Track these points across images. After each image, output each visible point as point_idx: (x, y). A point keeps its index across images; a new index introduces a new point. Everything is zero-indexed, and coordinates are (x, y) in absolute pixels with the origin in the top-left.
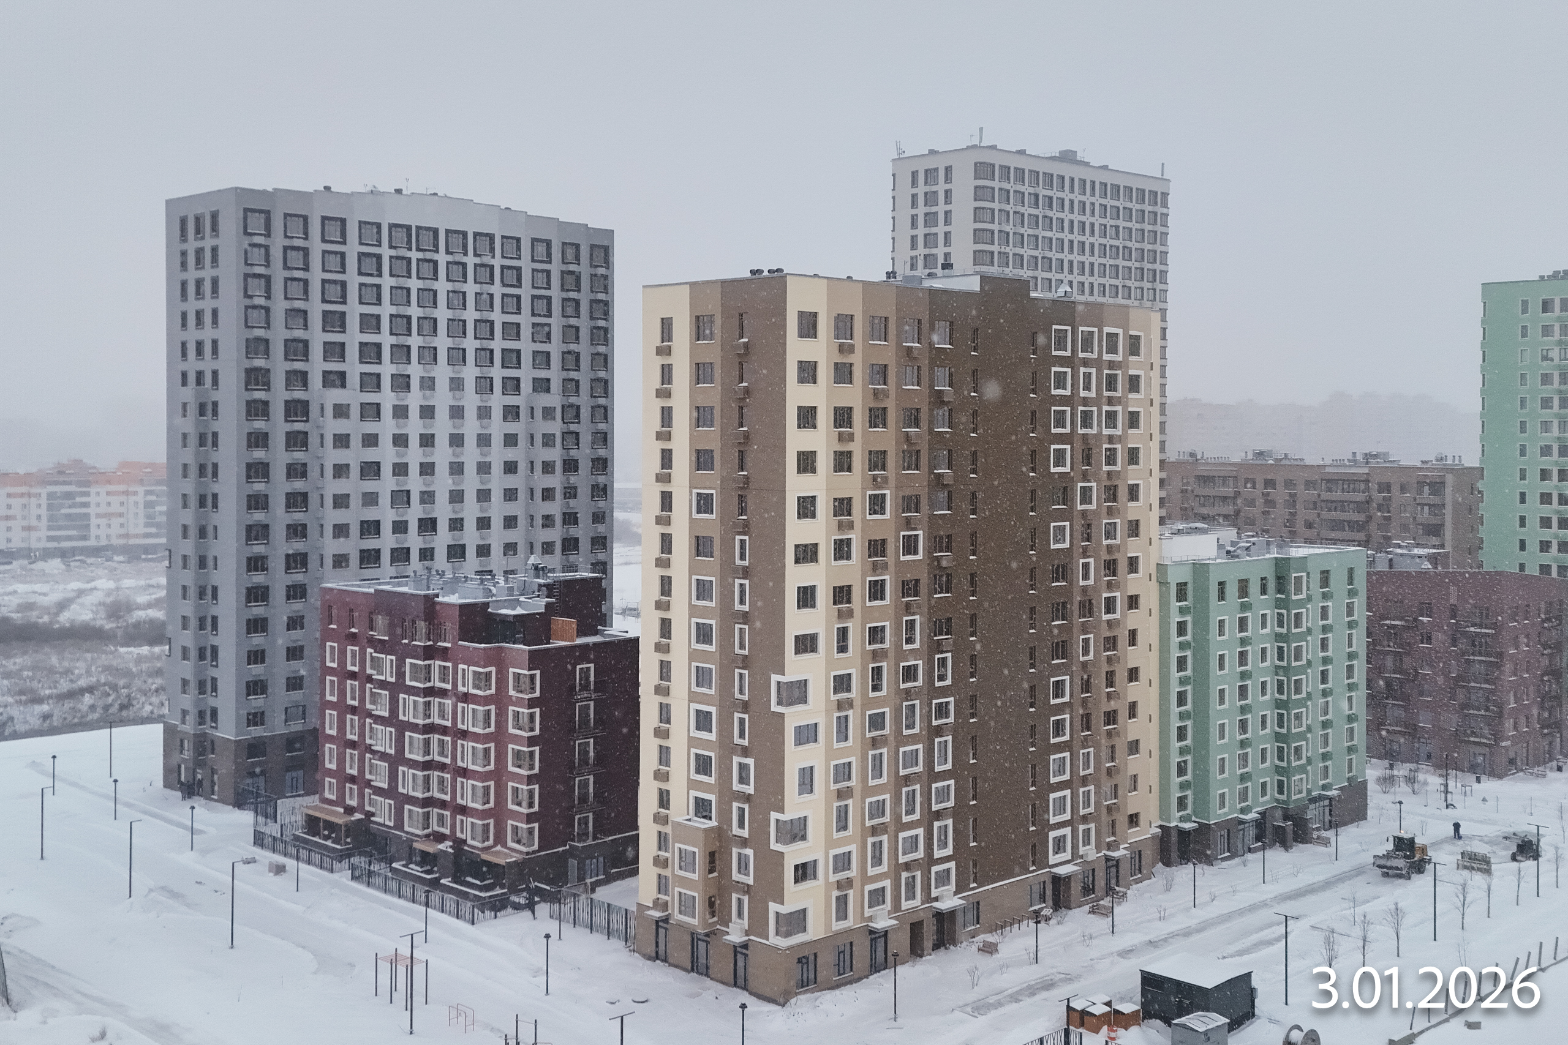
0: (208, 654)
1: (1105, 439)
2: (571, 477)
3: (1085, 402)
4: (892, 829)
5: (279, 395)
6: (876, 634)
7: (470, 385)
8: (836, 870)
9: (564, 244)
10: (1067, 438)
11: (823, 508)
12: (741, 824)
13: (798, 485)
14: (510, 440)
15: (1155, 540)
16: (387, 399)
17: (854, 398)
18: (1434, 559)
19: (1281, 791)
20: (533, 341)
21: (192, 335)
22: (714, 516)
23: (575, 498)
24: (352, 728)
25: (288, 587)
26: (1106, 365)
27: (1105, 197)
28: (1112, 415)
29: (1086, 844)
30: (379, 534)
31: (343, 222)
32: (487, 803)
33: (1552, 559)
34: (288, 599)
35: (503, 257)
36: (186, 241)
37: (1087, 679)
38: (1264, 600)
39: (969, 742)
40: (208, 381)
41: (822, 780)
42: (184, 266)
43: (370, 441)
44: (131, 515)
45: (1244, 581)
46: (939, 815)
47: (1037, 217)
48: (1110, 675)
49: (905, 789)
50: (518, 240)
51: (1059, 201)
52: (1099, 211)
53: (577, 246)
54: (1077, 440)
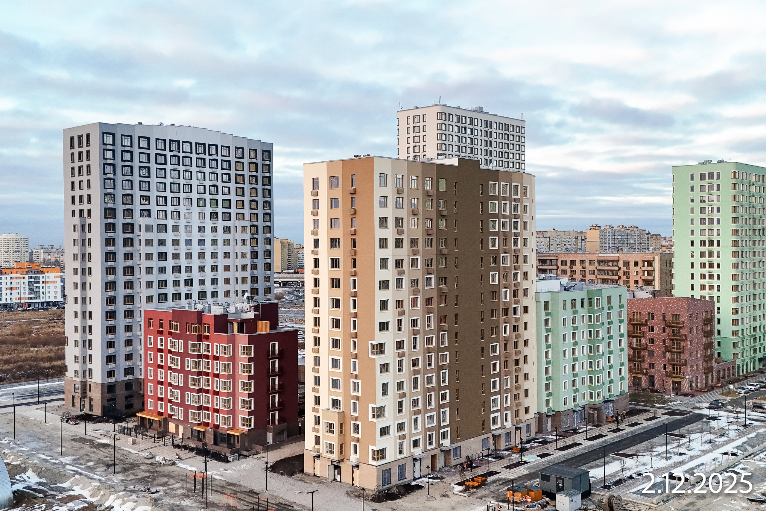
0: (87, 344)
1: (513, 234)
2: (254, 260)
3: (504, 217)
4: (422, 412)
5: (120, 220)
6: (414, 323)
7: (208, 216)
8: (398, 431)
9: (250, 149)
10: (497, 234)
11: (391, 264)
12: (355, 410)
13: (380, 253)
14: (226, 242)
15: (534, 282)
16: (170, 223)
17: (404, 213)
18: (654, 293)
19: (591, 397)
20: (236, 195)
21: (77, 193)
22: (340, 269)
23: (256, 270)
24: (161, 374)
25: (125, 311)
26: (513, 200)
27: (497, 129)
28: (516, 223)
29: (506, 420)
30: (166, 286)
31: (148, 139)
32: (229, 407)
33: (706, 293)
34: (125, 317)
35: (222, 156)
36: (74, 148)
37: (506, 345)
38: (583, 309)
39: (455, 373)
40: (86, 214)
41: (392, 389)
42: (73, 160)
43: (162, 242)
44: (22, 289)
45: (574, 301)
46: (442, 406)
47: (466, 138)
48: (516, 343)
49: (428, 394)
50: (229, 148)
51: (476, 131)
52: (494, 135)
53: (256, 151)
54: (501, 234)
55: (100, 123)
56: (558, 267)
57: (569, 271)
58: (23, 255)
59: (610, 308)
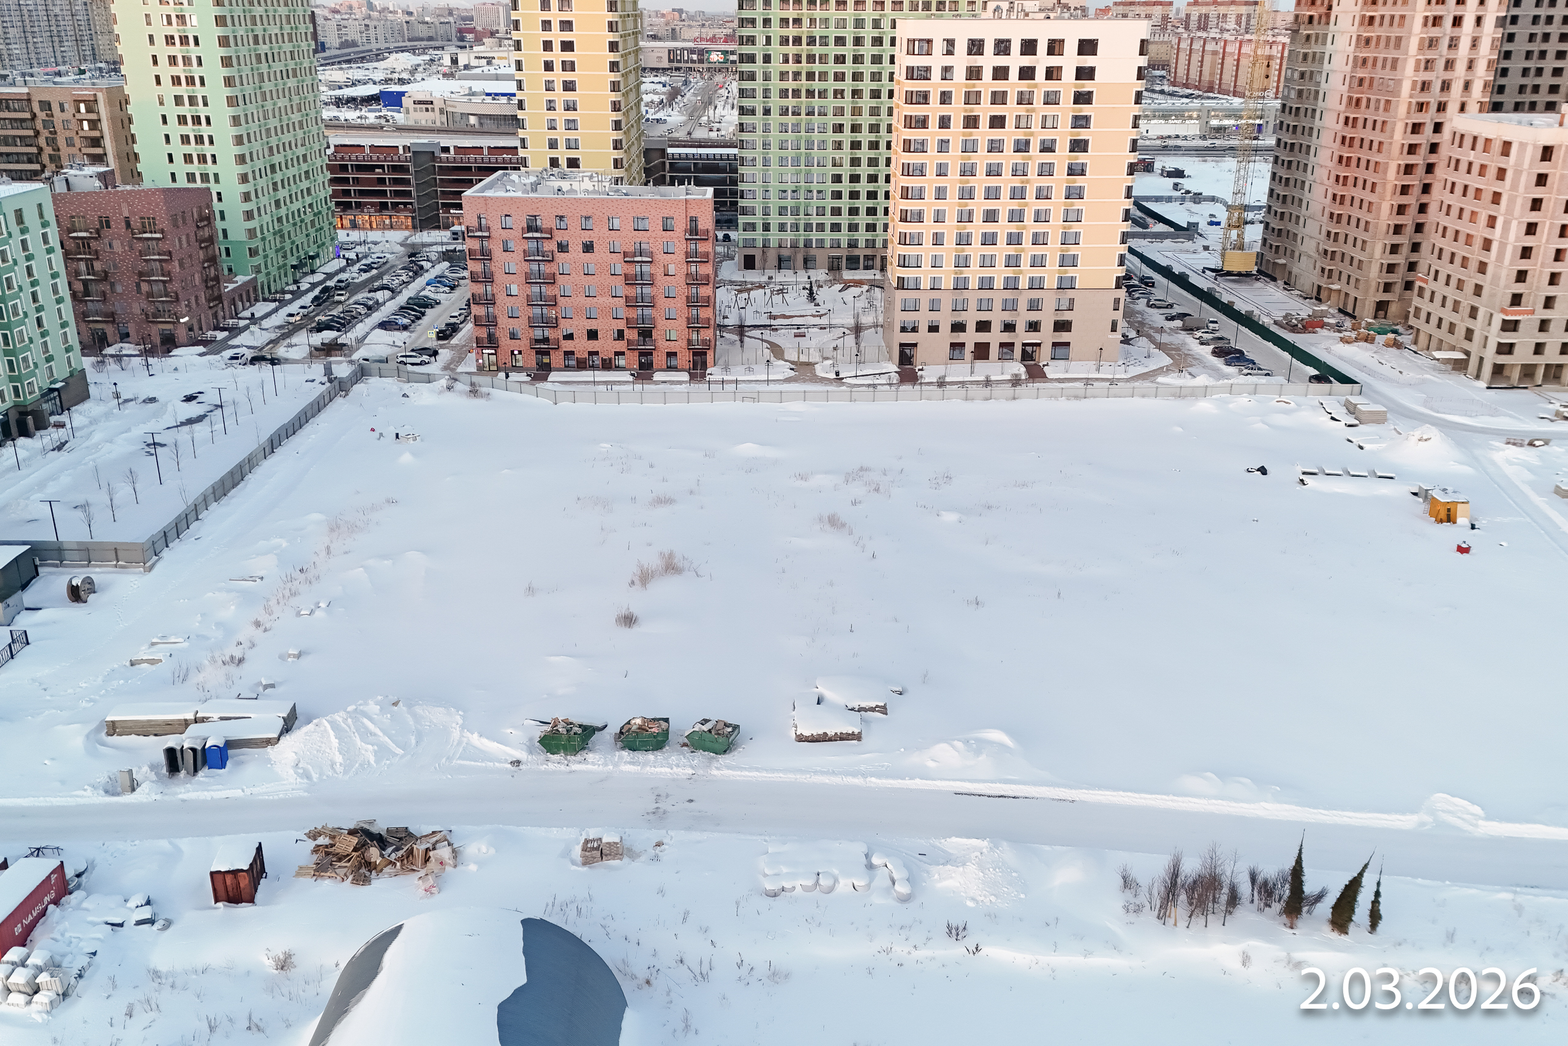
18: (103, 178)
19: (17, 395)
59: (23, 232)
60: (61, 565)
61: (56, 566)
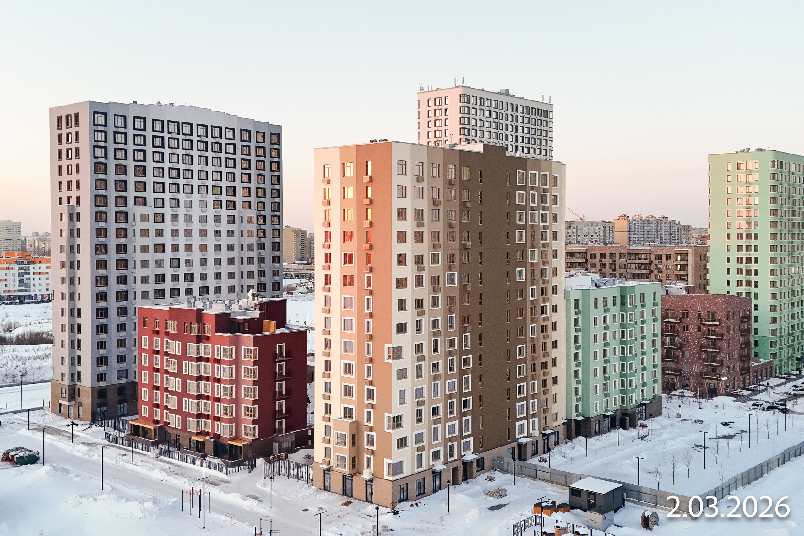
0: (76, 344)
1: (542, 227)
2: (262, 252)
3: (532, 208)
4: (443, 421)
5: (112, 209)
6: (435, 324)
7: (210, 205)
8: (416, 442)
9: (257, 132)
10: (524, 227)
11: (410, 260)
12: (369, 420)
13: (397, 248)
14: (231, 233)
15: (564, 278)
16: (168, 211)
17: (424, 204)
18: (688, 289)
19: (623, 402)
20: (242, 182)
21: (65, 178)
22: (353, 265)
23: (264, 263)
24: (157, 380)
25: (118, 309)
26: (542, 190)
27: (523, 113)
28: (544, 216)
29: (534, 428)
30: (163, 281)
31: (144, 119)
32: (231, 415)
33: (743, 289)
34: (118, 314)
35: (226, 139)
36: (61, 129)
37: (533, 346)
38: (615, 307)
39: (479, 378)
40: (74, 202)
41: (410, 397)
42: (60, 142)
43: (159, 233)
44: (11, 280)
45: (605, 299)
46: (465, 414)
47: (490, 122)
48: (544, 344)
49: (449, 401)
50: (234, 130)
51: (501, 115)
52: (520, 120)
53: (264, 133)
54: (529, 228)
55: (89, 101)
56: (587, 261)
57: (598, 266)
58: (14, 243)
59: (643, 306)
60: (638, 503)
61: (635, 503)
